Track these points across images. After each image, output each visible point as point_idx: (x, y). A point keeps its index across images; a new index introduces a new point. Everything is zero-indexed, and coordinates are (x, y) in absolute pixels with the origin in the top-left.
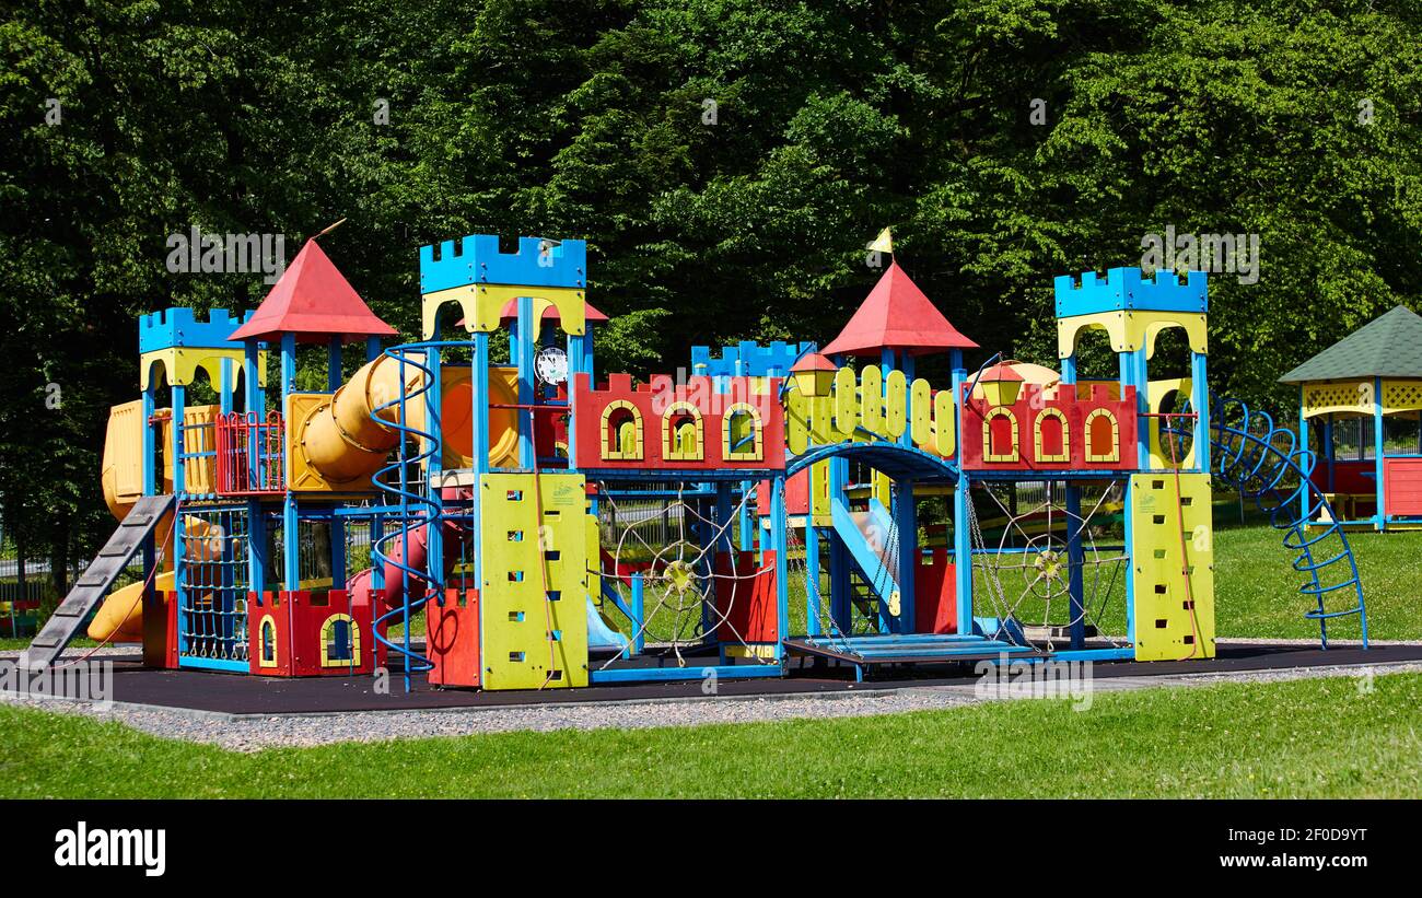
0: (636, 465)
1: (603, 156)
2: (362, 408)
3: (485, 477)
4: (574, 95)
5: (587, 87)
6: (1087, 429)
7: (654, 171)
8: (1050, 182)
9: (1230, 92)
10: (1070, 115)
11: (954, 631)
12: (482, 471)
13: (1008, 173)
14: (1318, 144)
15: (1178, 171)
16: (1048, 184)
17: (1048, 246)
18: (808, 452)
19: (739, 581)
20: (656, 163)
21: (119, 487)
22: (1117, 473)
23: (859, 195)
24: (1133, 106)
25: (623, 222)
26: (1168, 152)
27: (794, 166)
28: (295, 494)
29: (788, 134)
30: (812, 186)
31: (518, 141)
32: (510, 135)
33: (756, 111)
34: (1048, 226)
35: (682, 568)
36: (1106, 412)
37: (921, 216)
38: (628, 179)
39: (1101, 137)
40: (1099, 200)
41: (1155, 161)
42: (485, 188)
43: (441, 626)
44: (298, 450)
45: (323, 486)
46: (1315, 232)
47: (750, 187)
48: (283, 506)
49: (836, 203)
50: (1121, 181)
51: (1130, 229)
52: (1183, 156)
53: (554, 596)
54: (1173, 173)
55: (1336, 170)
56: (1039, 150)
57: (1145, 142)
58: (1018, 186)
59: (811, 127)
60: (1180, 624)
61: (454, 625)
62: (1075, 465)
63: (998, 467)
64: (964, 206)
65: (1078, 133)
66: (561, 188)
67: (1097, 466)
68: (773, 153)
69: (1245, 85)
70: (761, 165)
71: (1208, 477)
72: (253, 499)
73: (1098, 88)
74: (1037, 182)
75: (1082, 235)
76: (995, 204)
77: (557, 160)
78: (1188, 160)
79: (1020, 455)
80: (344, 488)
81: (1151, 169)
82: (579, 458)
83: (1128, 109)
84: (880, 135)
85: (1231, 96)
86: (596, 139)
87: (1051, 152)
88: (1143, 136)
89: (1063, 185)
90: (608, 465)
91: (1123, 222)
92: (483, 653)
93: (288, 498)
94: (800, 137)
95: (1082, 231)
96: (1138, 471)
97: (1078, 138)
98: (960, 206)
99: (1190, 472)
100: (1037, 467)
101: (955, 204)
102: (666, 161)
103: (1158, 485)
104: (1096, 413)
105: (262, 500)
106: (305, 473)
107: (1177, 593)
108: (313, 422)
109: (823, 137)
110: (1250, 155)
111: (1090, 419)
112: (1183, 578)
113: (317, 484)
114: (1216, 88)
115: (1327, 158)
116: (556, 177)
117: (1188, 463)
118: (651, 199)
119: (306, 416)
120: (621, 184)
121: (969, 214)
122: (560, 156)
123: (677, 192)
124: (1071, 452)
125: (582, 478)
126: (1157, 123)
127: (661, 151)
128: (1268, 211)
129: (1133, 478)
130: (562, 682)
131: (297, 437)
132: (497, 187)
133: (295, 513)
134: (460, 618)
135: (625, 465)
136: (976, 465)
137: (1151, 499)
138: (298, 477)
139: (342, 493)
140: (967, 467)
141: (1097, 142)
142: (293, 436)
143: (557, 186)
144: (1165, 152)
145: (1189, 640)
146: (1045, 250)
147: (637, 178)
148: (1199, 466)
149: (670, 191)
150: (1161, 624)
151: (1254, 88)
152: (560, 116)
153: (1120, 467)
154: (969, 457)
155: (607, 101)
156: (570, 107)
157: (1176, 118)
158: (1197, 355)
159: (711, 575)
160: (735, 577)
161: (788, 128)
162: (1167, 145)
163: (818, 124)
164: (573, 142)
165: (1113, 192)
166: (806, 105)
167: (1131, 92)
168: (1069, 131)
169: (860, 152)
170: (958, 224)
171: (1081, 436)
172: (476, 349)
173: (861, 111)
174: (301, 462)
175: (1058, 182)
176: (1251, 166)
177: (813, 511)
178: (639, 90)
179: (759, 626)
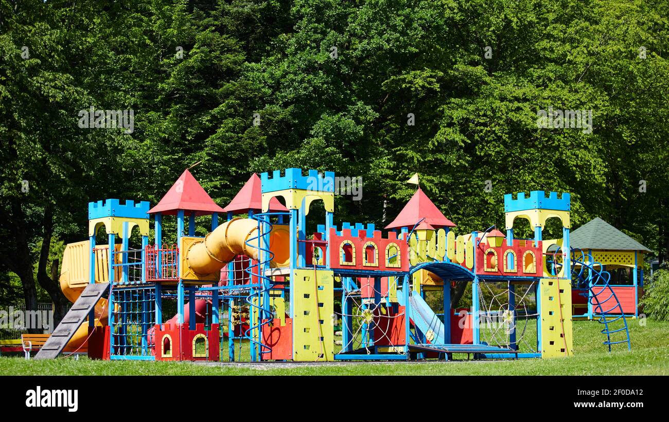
0: (353, 268)
1: (229, 140)
2: (222, 243)
3: (295, 271)
4: (215, 111)
5: (222, 107)
6: (524, 259)
7: (250, 148)
8: (430, 158)
9: (520, 118)
10: (444, 127)
11: (472, 343)
12: (294, 268)
13: (410, 153)
14: (556, 143)
15: (493, 154)
16: (429, 159)
17: (430, 187)
18: (418, 265)
19: (390, 318)
20: (251, 144)
21: (71, 280)
22: (535, 278)
23: (345, 162)
24: (473, 123)
25: (234, 171)
26: (489, 145)
27: (317, 147)
28: (183, 281)
29: (312, 132)
30: (324, 157)
31: (187, 132)
32: (183, 129)
33: (297, 121)
34: (429, 178)
35: (369, 312)
36: (531, 252)
37: (372, 172)
38: (238, 151)
39: (458, 137)
40: (457, 166)
41: (482, 149)
42: (173, 153)
43: (271, 335)
44: (185, 261)
45: (195, 278)
46: (552, 184)
47: (296, 156)
48: (177, 287)
49: (334, 165)
50: (467, 158)
51: (465, 180)
52: (495, 147)
53: (321, 322)
54: (490, 155)
55: (564, 155)
56: (430, 142)
57: (477, 140)
58: (415, 159)
59: (325, 130)
60: (559, 343)
61: (278, 334)
62: (519, 274)
63: (490, 274)
64: (389, 168)
65: (448, 135)
66: (208, 154)
67: (528, 275)
68: (306, 141)
69: (526, 115)
70: (302, 146)
71: (570, 281)
72: (158, 283)
73: (458, 114)
74: (424, 158)
75: (445, 183)
76: (404, 168)
77: (208, 141)
78: (498, 149)
79: (498, 269)
80: (203, 279)
81: (480, 152)
82: (331, 264)
83: (471, 125)
84: (355, 134)
85: (520, 120)
86: (227, 131)
87: (436, 144)
88: (476, 137)
89: (437, 159)
90: (342, 267)
91: (462, 177)
92: (294, 345)
93: (180, 282)
94: (318, 134)
95: (445, 181)
96: (543, 278)
97: (448, 137)
98: (387, 168)
99: (563, 278)
100: (504, 274)
101: (385, 167)
102: (256, 144)
103: (551, 284)
104: (527, 252)
105: (163, 284)
106: (188, 272)
107: (558, 330)
108: (191, 249)
109: (330, 134)
110: (521, 148)
111: (525, 255)
112: (560, 324)
113: (193, 277)
114: (513, 116)
115: (560, 150)
116: (206, 149)
117: (560, 275)
118: (250, 161)
119: (189, 247)
120: (234, 154)
121: (392, 171)
122: (210, 139)
123: (262, 158)
124: (518, 268)
125: (332, 273)
126: (484, 131)
127: (253, 139)
128: (530, 173)
129: (541, 280)
130: (324, 359)
131: (185, 256)
132: (178, 153)
133: (183, 289)
134: (282, 331)
135: (349, 268)
136: (482, 273)
137: (548, 290)
138: (184, 273)
139: (202, 281)
140: (478, 274)
141: (457, 139)
142: (183, 255)
143: (206, 153)
144: (487, 146)
145: (563, 350)
146: (429, 188)
147: (243, 151)
148: (566, 276)
149: (258, 157)
150: (552, 343)
151: (529, 116)
152: (207, 121)
153: (536, 275)
154: (479, 270)
155: (228, 114)
156: (213, 116)
157: (493, 129)
158: (566, 229)
159: (380, 316)
160: (389, 317)
161: (312, 129)
162: (488, 142)
163: (328, 128)
164: (216, 132)
165: (463, 163)
166: (322, 119)
167: (472, 117)
168: (444, 134)
169: (346, 141)
170: (387, 176)
171: (521, 262)
172: (292, 216)
173: (348, 122)
174: (187, 266)
175: (434, 157)
176: (522, 153)
177: (390, 295)
178: (242, 110)
179: (396, 338)
